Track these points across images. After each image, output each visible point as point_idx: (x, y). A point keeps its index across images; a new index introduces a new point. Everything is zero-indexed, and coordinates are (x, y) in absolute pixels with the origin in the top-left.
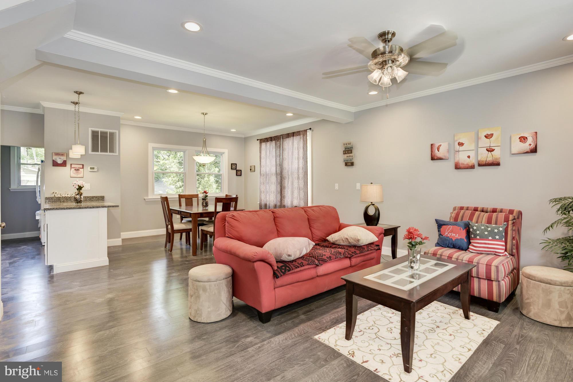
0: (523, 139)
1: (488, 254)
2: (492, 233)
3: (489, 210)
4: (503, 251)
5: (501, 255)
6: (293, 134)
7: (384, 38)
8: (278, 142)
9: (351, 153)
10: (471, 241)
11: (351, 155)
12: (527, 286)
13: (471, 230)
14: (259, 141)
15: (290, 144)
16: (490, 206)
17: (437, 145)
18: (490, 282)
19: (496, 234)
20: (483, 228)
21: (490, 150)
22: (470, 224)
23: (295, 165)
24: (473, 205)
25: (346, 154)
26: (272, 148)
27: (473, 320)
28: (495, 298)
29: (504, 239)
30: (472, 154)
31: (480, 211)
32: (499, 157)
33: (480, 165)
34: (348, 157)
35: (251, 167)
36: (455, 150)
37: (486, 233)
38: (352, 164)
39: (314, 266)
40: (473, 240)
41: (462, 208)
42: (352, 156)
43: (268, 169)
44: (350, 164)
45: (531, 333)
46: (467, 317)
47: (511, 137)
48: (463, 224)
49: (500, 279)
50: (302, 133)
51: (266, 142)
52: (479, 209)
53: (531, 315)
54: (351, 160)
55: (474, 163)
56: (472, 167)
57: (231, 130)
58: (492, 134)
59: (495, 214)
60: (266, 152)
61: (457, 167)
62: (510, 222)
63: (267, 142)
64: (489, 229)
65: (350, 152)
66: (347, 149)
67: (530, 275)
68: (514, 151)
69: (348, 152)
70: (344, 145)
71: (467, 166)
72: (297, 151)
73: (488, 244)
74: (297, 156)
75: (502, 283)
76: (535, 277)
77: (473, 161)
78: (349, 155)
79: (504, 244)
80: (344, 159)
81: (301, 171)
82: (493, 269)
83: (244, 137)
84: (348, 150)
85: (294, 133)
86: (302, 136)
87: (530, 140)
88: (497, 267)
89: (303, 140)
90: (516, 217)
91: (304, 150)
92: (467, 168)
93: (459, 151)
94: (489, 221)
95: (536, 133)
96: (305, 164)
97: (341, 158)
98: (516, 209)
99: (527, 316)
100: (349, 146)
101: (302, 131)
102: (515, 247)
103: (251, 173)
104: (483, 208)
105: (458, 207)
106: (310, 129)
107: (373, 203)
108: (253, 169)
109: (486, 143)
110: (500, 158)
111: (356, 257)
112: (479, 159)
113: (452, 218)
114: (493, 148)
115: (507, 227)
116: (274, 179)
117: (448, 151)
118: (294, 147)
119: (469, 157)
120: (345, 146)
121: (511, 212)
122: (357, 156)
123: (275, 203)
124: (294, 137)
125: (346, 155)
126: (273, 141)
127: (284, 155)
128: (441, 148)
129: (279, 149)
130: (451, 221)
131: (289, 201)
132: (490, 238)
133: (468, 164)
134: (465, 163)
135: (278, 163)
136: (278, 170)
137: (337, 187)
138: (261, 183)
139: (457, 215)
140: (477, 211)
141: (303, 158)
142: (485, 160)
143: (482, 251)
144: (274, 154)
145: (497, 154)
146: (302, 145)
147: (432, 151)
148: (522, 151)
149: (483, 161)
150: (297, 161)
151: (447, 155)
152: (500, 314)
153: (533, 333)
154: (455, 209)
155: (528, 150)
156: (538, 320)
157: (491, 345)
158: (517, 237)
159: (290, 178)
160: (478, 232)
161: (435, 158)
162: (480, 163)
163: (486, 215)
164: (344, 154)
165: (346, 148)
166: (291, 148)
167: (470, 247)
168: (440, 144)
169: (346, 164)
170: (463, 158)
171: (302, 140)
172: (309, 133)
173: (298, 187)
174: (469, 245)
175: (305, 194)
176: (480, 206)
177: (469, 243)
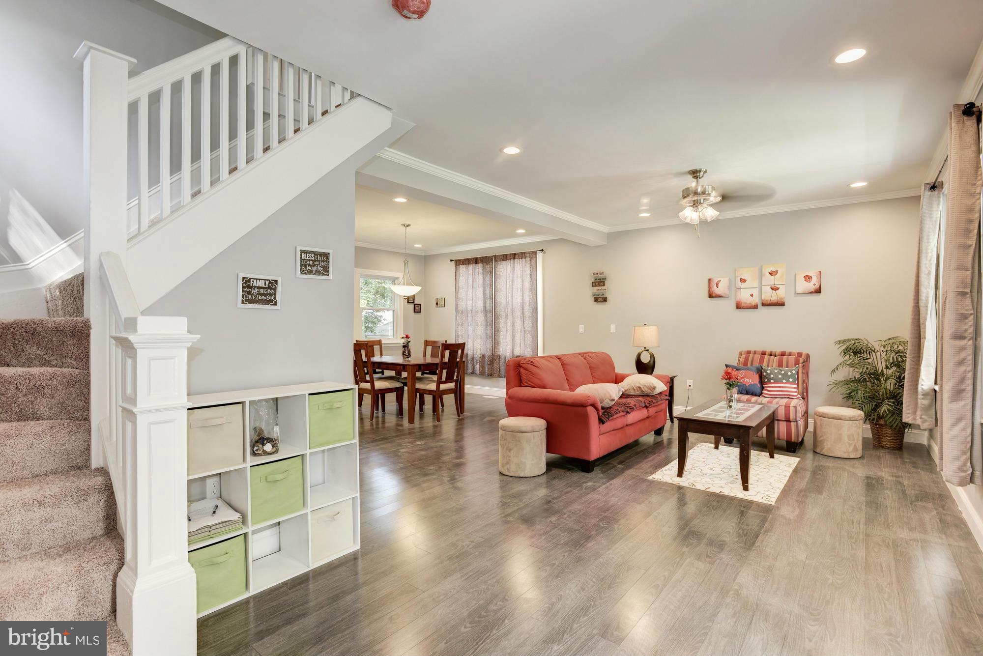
0: (808, 278)
1: (782, 398)
2: (785, 376)
3: (777, 354)
4: (796, 394)
5: (795, 397)
6: (514, 256)
7: (695, 175)
8: (489, 266)
9: (604, 285)
10: (764, 386)
11: (603, 287)
12: (821, 425)
13: (765, 374)
14: (453, 262)
15: (509, 269)
16: (778, 350)
17: (715, 281)
18: (788, 423)
19: (789, 377)
20: (776, 371)
21: (775, 289)
22: (762, 368)
23: (517, 300)
24: (760, 349)
25: (597, 286)
26: (477, 274)
27: (777, 458)
28: (793, 439)
29: (797, 382)
30: (756, 292)
31: (769, 355)
32: (784, 296)
33: (764, 305)
34: (599, 290)
35: (437, 299)
36: (736, 287)
37: (780, 376)
38: (605, 300)
39: (625, 413)
40: (767, 384)
41: (749, 352)
42: (606, 290)
43: (470, 304)
44: (601, 300)
45: (827, 464)
46: (772, 457)
47: (795, 276)
48: (754, 369)
49: (798, 419)
50: (528, 255)
51: (466, 264)
52: (767, 353)
53: (825, 452)
54: (603, 295)
55: (757, 303)
56: (755, 307)
57: (415, 246)
58: (777, 272)
59: (785, 358)
60: (467, 280)
61: (739, 306)
62: (801, 365)
63: (468, 264)
64: (783, 372)
65: (601, 284)
66: (597, 281)
67: (823, 413)
68: (799, 290)
69: (599, 284)
70: (594, 274)
71: (750, 305)
72: (519, 280)
73: (783, 387)
74: (519, 286)
75: (799, 422)
76: (828, 415)
77: (756, 300)
78: (600, 288)
79: (796, 386)
80: (593, 293)
81: (527, 307)
82: (792, 410)
83: (424, 255)
84: (599, 282)
85: (515, 254)
86: (528, 259)
87: (814, 280)
88: (795, 407)
89: (531, 265)
90: (805, 360)
91: (532, 279)
92: (750, 308)
93: (741, 288)
94: (780, 365)
95: (820, 272)
96: (533, 298)
97: (589, 291)
98: (804, 352)
99: (821, 453)
100: (600, 276)
101: (529, 253)
102: (805, 390)
103: (438, 308)
104: (771, 352)
105: (745, 352)
106: (542, 250)
107: (647, 349)
108: (441, 302)
109: (769, 280)
110: (784, 298)
111: (654, 406)
112: (763, 298)
113: (740, 363)
114: (777, 286)
115: (798, 370)
116: (480, 318)
117: (729, 288)
118: (516, 274)
119: (752, 295)
120: (595, 276)
121: (800, 355)
122: (611, 290)
123: (483, 351)
124: (516, 260)
125: (596, 288)
126: (480, 264)
127: (497, 284)
128: (720, 285)
129: (489, 276)
130: (740, 366)
131: (507, 348)
132: (784, 381)
133: (750, 304)
134: (748, 302)
135: (488, 295)
136: (488, 305)
137: (581, 329)
138: (457, 324)
139: (746, 359)
140: (766, 355)
141: (531, 290)
142: (769, 299)
143: (776, 395)
144: (481, 283)
145: (781, 294)
146: (528, 272)
147: (709, 287)
148: (807, 291)
149: (767, 300)
150: (519, 294)
151: (727, 292)
152: (798, 453)
153: (829, 463)
154: (741, 354)
155: (813, 290)
156: (831, 455)
157: (800, 473)
158: (806, 381)
159: (510, 317)
160: (772, 376)
161: (714, 295)
162: (764, 303)
163: (776, 359)
164: (593, 286)
165: (596, 279)
166: (511, 276)
167: (764, 392)
168: (719, 279)
169: (596, 300)
170: (745, 296)
171: (528, 266)
172: (540, 255)
173: (523, 329)
174: (762, 390)
175: (533, 339)
176: (768, 350)
177: (763, 388)
